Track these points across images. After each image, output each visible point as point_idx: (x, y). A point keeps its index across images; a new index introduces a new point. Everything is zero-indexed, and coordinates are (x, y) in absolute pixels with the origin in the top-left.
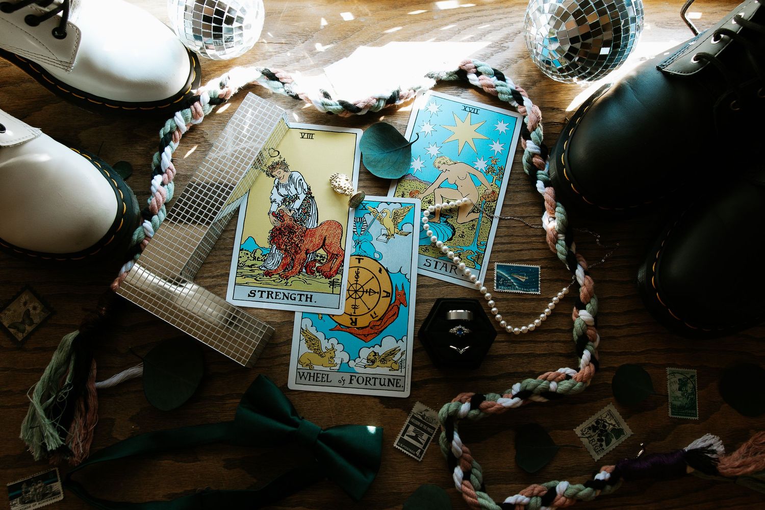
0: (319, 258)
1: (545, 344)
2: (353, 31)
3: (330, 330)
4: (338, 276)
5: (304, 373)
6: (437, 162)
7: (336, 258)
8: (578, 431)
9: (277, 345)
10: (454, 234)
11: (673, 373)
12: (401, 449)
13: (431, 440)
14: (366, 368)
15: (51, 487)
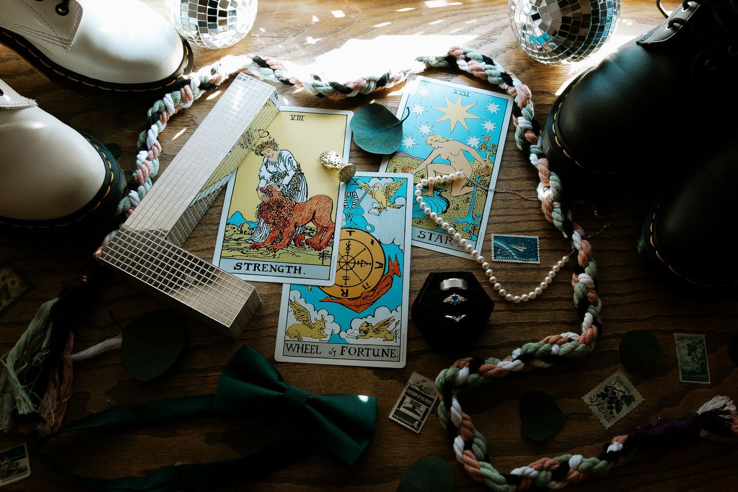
0: (308, 231)
1: (548, 313)
2: (344, 26)
3: (320, 301)
4: (329, 248)
5: (291, 345)
6: (429, 140)
7: (326, 231)
8: (586, 399)
9: (263, 317)
10: (448, 207)
11: (681, 338)
12: (397, 420)
13: (429, 412)
14: (358, 339)
15: (18, 464)
